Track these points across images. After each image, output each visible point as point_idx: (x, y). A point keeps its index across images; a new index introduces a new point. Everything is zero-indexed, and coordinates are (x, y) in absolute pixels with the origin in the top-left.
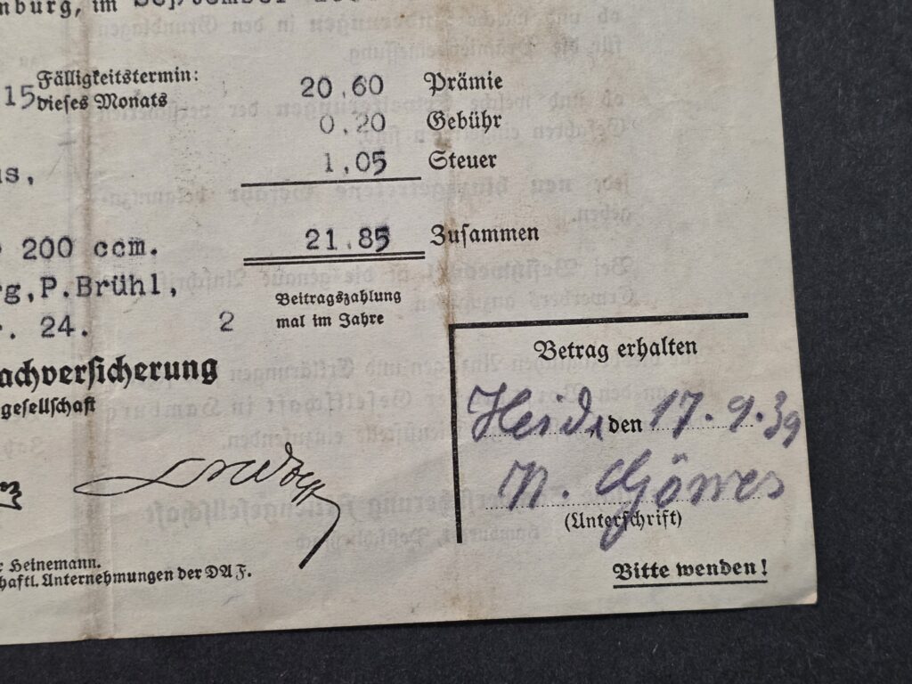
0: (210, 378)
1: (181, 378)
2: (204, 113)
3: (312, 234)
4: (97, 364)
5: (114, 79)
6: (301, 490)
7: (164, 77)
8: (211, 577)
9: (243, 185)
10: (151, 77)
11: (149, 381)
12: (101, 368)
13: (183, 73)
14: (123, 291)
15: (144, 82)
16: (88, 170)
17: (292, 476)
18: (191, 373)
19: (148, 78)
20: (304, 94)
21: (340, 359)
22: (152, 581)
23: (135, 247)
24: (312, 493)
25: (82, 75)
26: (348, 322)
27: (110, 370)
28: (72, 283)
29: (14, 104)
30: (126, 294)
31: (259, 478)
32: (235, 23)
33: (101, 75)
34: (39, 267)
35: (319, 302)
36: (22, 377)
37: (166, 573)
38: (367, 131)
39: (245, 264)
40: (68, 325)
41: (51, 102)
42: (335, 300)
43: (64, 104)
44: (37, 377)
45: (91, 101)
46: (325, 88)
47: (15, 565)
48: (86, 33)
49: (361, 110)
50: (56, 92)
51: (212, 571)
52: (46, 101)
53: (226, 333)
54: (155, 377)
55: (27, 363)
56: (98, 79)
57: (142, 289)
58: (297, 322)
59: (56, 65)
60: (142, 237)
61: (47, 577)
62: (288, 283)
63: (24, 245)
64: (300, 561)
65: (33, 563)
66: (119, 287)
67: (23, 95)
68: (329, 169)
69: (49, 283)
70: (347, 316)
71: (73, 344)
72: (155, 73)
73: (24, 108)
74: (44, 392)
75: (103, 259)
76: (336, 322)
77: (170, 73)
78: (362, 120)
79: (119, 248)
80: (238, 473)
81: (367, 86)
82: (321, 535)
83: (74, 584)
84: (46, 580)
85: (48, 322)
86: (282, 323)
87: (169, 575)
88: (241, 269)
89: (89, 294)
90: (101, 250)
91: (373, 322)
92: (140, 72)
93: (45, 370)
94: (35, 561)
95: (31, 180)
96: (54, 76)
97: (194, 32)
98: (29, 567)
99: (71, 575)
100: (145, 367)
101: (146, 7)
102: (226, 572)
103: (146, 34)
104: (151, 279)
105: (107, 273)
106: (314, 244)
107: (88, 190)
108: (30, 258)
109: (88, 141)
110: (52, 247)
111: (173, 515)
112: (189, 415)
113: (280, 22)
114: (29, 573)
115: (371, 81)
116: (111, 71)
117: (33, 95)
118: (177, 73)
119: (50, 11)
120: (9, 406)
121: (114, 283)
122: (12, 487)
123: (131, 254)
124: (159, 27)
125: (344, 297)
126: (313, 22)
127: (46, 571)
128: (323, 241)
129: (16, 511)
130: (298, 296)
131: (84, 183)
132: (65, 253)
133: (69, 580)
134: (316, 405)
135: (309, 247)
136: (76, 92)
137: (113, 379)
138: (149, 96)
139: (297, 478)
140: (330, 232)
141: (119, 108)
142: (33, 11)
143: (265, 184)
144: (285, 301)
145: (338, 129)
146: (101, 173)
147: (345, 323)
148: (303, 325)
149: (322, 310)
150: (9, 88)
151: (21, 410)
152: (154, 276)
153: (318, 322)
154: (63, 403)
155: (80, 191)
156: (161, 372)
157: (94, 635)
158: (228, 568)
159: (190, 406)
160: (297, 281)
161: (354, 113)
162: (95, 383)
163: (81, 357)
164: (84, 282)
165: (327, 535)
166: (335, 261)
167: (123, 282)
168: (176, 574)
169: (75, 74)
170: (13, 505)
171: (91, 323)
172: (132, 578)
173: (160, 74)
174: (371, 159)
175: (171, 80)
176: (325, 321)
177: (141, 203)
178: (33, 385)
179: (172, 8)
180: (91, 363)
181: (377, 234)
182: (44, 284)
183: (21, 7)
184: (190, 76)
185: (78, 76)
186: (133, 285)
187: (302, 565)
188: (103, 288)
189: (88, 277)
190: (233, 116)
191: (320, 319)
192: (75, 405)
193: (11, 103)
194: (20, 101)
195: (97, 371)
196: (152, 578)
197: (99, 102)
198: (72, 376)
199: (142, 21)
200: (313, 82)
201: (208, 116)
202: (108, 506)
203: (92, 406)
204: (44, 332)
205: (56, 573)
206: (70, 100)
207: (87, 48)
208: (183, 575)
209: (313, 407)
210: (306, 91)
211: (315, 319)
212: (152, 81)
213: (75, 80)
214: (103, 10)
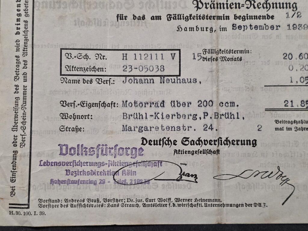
0: (254, 145)
1: (246, 145)
2: (253, 63)
3: (286, 102)
4: (220, 139)
5: (226, 52)
6: (282, 181)
7: (241, 52)
8: (255, 206)
9: (265, 86)
10: (237, 52)
11: (236, 145)
12: (221, 141)
13: (247, 51)
14: (228, 117)
15: (235, 53)
16: (218, 80)
17: (280, 176)
18: (249, 143)
19: (236, 52)
20: (284, 58)
21: (294, 141)
22: (237, 207)
23: (232, 104)
24: (286, 182)
25: (216, 51)
26: (297, 129)
27: (224, 142)
28: (213, 114)
29: (195, 59)
30: (229, 118)
31: (270, 177)
32: (263, 36)
33: (222, 50)
34: (203, 109)
35: (288, 123)
36: (198, 142)
37: (242, 204)
38: (303, 70)
39: (265, 111)
40: (212, 127)
41: (207, 59)
42: (293, 122)
43: (210, 59)
44: (202, 143)
45: (219, 59)
46: (290, 57)
47: (196, 200)
48: (217, 38)
49: (301, 64)
50: (208, 56)
51: (255, 205)
52: (205, 58)
53: (259, 131)
54: (238, 144)
55: (199, 138)
56: (221, 52)
57: (234, 117)
58: (281, 129)
59: (208, 47)
60: (234, 101)
61: (206, 204)
62: (278, 117)
63: (198, 102)
64: (282, 203)
65: (201, 200)
66: (227, 116)
67: (198, 56)
68: (291, 82)
69: (206, 114)
70: (297, 128)
71: (213, 133)
72: (238, 51)
73: (198, 60)
74: (204, 147)
75: (222, 107)
76: (293, 129)
77: (243, 51)
78: (302, 67)
79: (227, 104)
80: (263, 175)
81: (303, 56)
82: (289, 195)
83: (214, 206)
84: (205, 205)
85: (206, 126)
86: (277, 129)
87: (242, 205)
88: (264, 112)
89: (218, 118)
90: (221, 105)
91: (305, 130)
92: (234, 50)
93: (204, 141)
94: (202, 199)
95: (200, 82)
96: (208, 51)
97: (250, 38)
98: (200, 201)
99: (213, 204)
100: (235, 141)
101: (236, 30)
102: (260, 205)
103: (236, 38)
104: (237, 114)
105: (223, 112)
106: (287, 105)
107: (218, 86)
108: (200, 106)
109: (218, 71)
110: (207, 103)
111: (244, 187)
112: (248, 156)
113: (277, 36)
114: (200, 203)
115: (305, 55)
116: (225, 49)
117: (201, 56)
118: (245, 51)
119: (207, 30)
120: (194, 151)
121: (225, 115)
122: (195, 176)
123: (231, 106)
124: (240, 37)
125: (296, 122)
126: (287, 36)
127: (205, 202)
128: (290, 104)
129: (196, 183)
130: (282, 121)
131: (216, 84)
132: (211, 105)
133: (212, 205)
134: (287, 155)
135: (285, 106)
136: (214, 56)
137: (225, 144)
138: (237, 58)
139: (281, 177)
140: (292, 101)
141: (227, 61)
142: (201, 30)
143: (272, 86)
144: (278, 122)
145: (295, 69)
146: (222, 81)
147: (296, 130)
148: (283, 130)
149: (289, 126)
150: (194, 54)
151: (197, 153)
152: (238, 113)
153: (288, 129)
154: (210, 151)
155: (215, 86)
156: (240, 143)
157: (220, 223)
158: (260, 204)
159: (249, 153)
160: (281, 116)
161: (299, 64)
162: (220, 145)
163: (215, 137)
164: (216, 114)
165: (290, 195)
166: (293, 110)
167: (228, 115)
168: (245, 205)
169: (214, 50)
170: (195, 181)
171: (218, 127)
172: (231, 205)
173: (240, 51)
174: (305, 79)
175: (243, 53)
176: (290, 129)
177: (234, 91)
178: (201, 145)
179: (244, 31)
180: (218, 139)
181: (306, 103)
182: (204, 114)
183: (198, 29)
184: (249, 52)
185: (215, 51)
186: (231, 116)
187: (283, 204)
188: (222, 116)
189: (217, 113)
190: (262, 64)
191: (288, 128)
192: (213, 152)
193: (194, 59)
194: (197, 58)
195: (220, 142)
196: (237, 206)
197: (221, 59)
198: (213, 143)
199: (235, 35)
200: (287, 55)
201: (254, 64)
202: (224, 183)
203: (219, 152)
204: (204, 129)
205: (208, 203)
206: (212, 58)
207: (218, 42)
208: (247, 205)
209: (286, 156)
210: (284, 57)
211: (287, 128)
212: (237, 53)
213: (214, 52)
214: (222, 31)
